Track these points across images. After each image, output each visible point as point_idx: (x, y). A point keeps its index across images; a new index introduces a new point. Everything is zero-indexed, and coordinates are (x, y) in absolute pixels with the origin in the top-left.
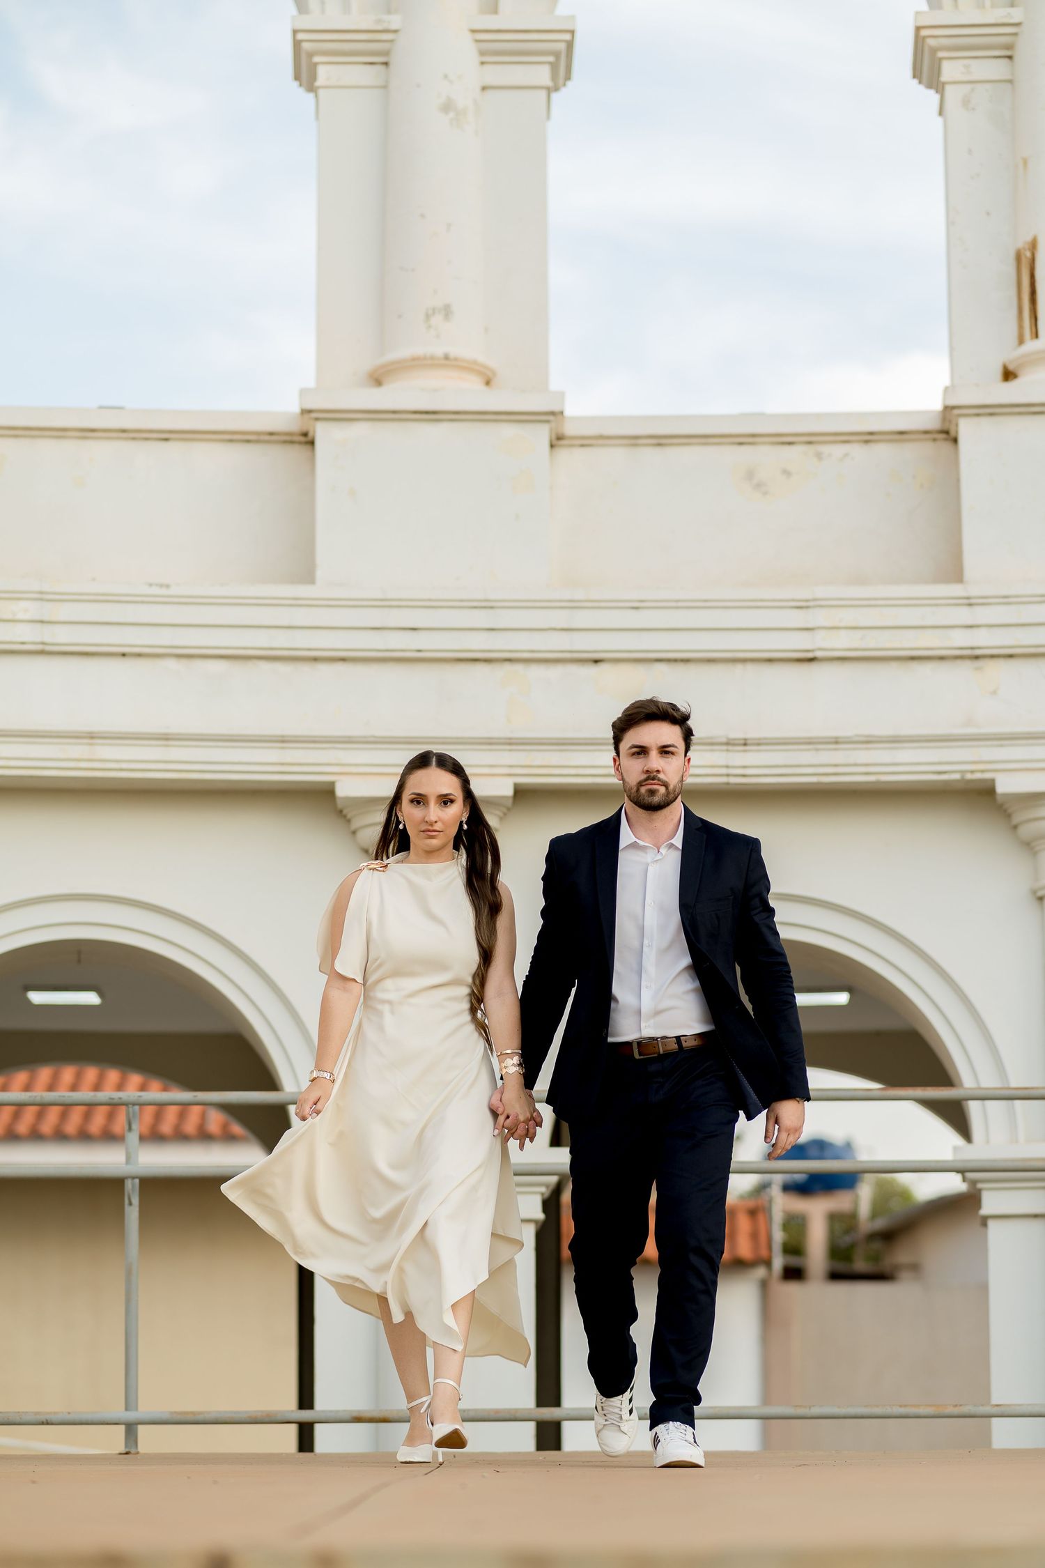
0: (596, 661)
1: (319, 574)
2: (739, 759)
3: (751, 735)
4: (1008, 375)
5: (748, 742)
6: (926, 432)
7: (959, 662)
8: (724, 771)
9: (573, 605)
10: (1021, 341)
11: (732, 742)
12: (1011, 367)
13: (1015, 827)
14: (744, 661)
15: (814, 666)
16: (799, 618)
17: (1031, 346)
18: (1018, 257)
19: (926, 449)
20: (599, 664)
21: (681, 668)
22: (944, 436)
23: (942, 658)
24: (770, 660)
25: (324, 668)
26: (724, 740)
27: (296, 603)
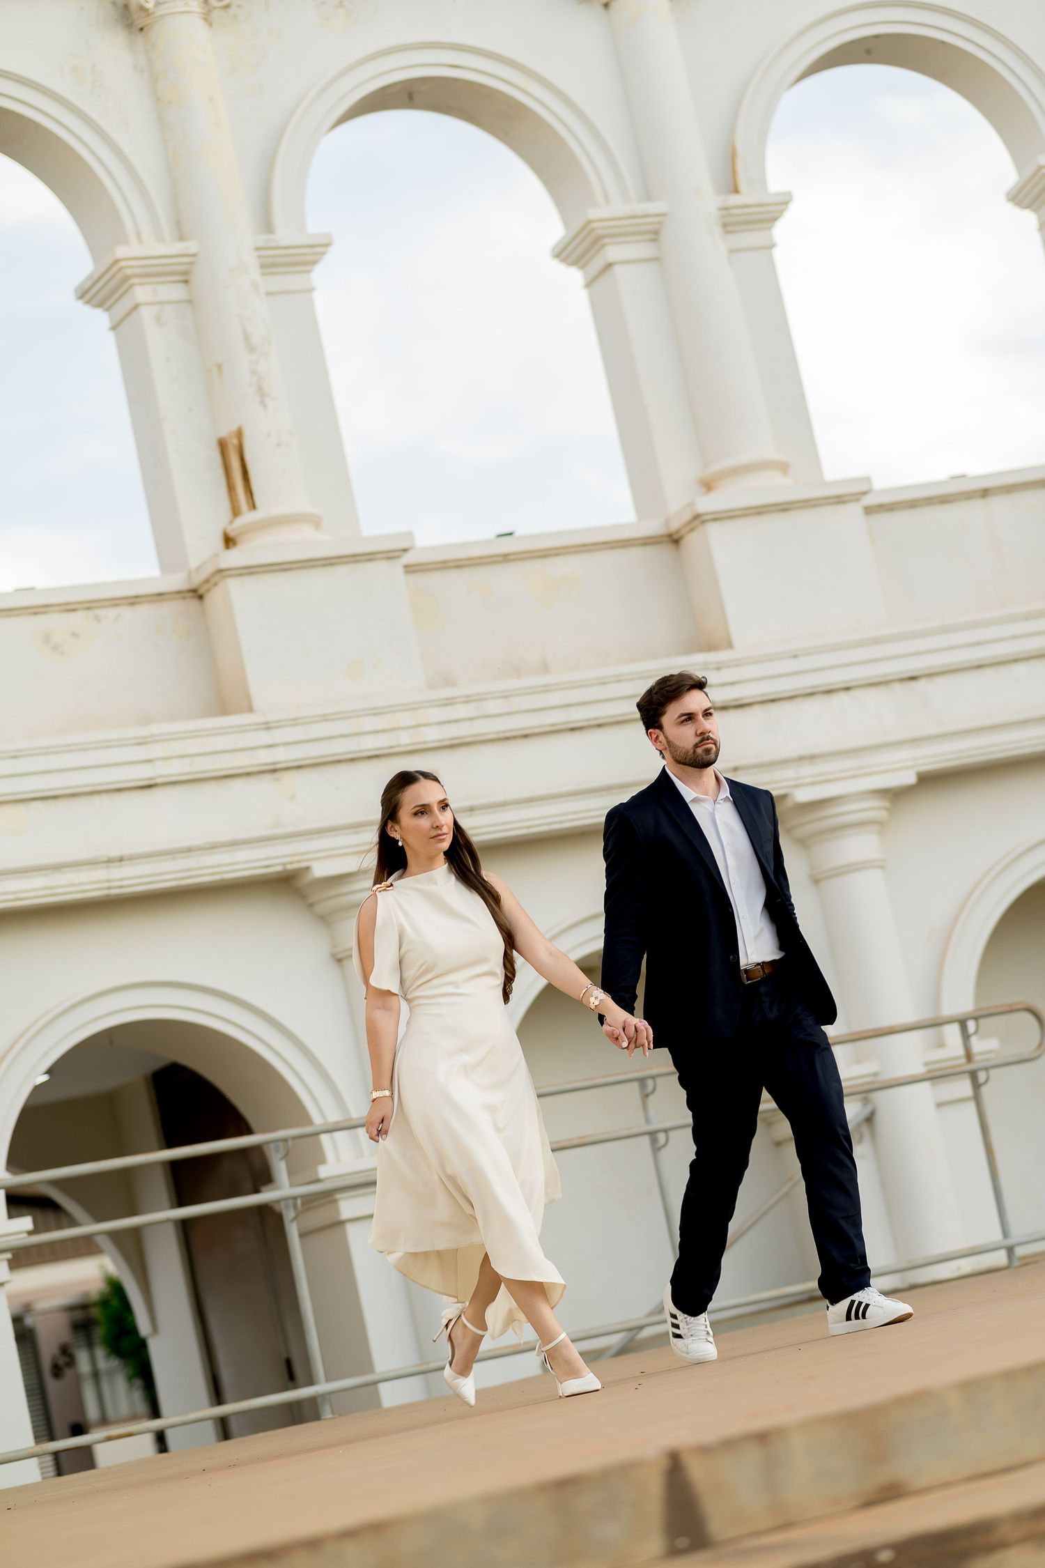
2: (117, 873)
3: (126, 852)
4: (229, 541)
5: (123, 858)
6: (179, 592)
7: (261, 776)
8: (106, 885)
10: (236, 512)
11: (112, 860)
12: (231, 534)
13: (311, 906)
15: (153, 790)
16: (141, 752)
17: (247, 517)
18: (222, 445)
19: (178, 606)
21: (52, 803)
22: (191, 594)
23: (248, 774)
24: (119, 790)
26: (105, 859)
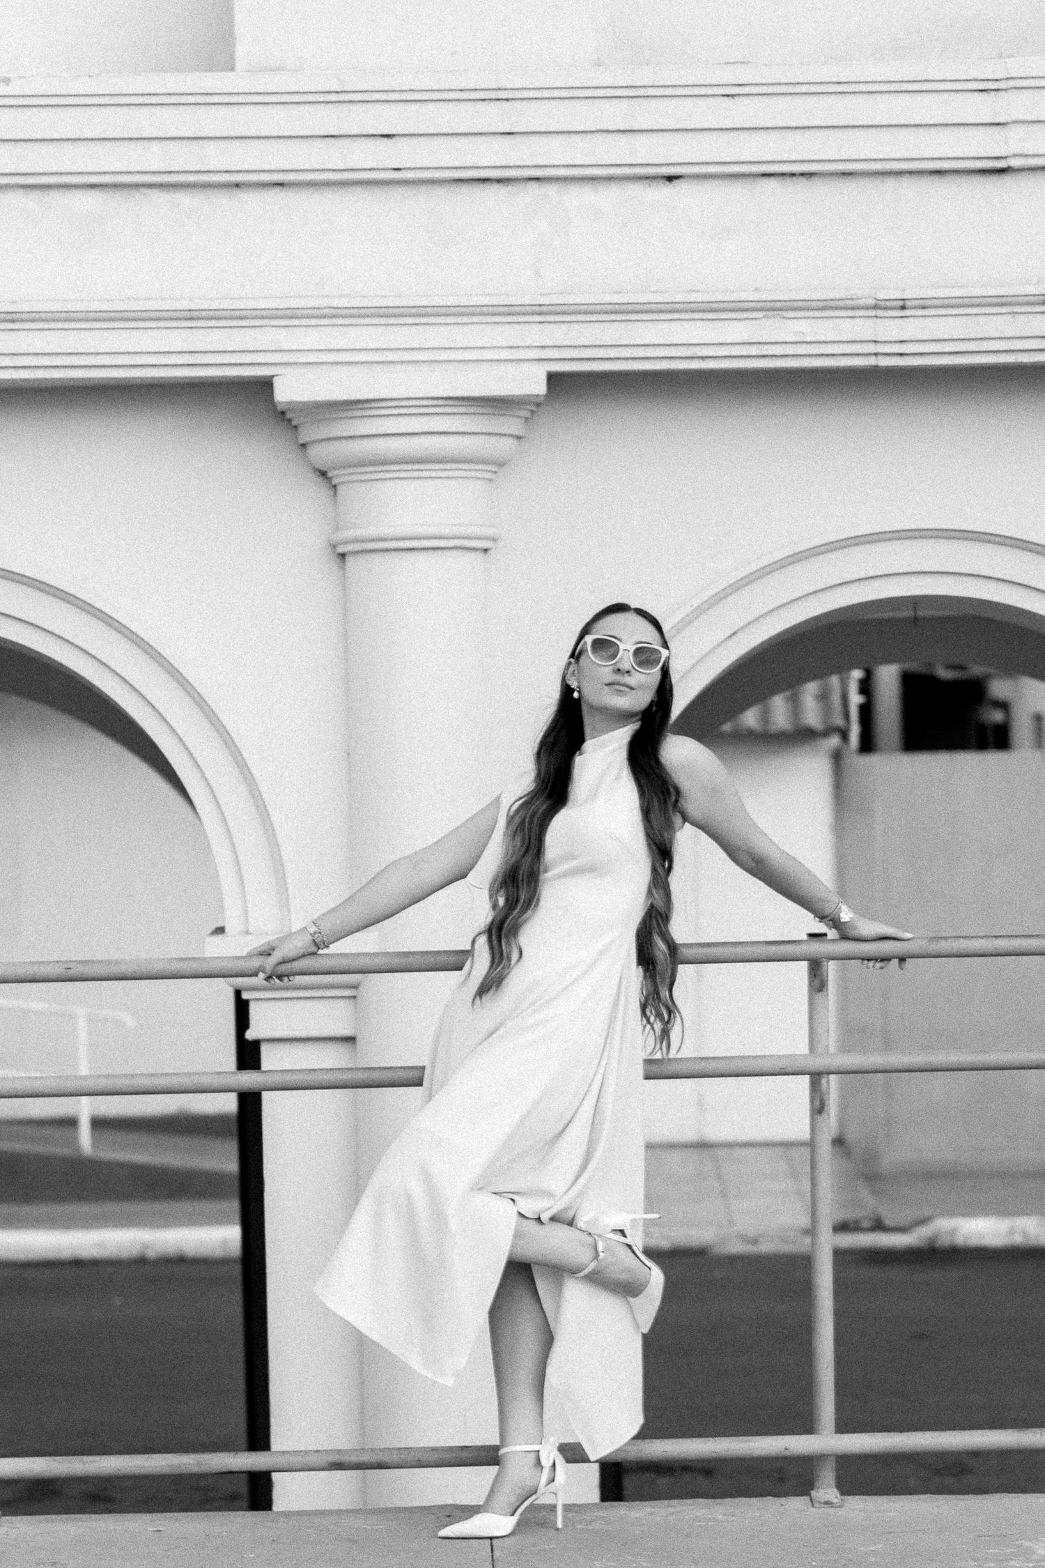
0: (670, 179)
1: (240, 51)
2: (891, 329)
3: (915, 293)
5: (908, 303)
9: (635, 93)
11: (883, 304)
14: (900, 173)
15: (1007, 179)
16: (983, 107)
20: (676, 182)
21: (803, 187)
24: (939, 173)
25: (251, 199)
26: (871, 302)
27: (207, 100)
